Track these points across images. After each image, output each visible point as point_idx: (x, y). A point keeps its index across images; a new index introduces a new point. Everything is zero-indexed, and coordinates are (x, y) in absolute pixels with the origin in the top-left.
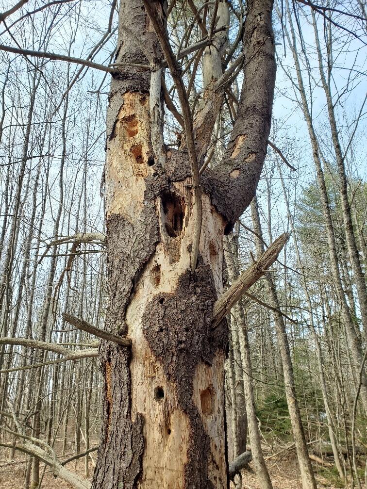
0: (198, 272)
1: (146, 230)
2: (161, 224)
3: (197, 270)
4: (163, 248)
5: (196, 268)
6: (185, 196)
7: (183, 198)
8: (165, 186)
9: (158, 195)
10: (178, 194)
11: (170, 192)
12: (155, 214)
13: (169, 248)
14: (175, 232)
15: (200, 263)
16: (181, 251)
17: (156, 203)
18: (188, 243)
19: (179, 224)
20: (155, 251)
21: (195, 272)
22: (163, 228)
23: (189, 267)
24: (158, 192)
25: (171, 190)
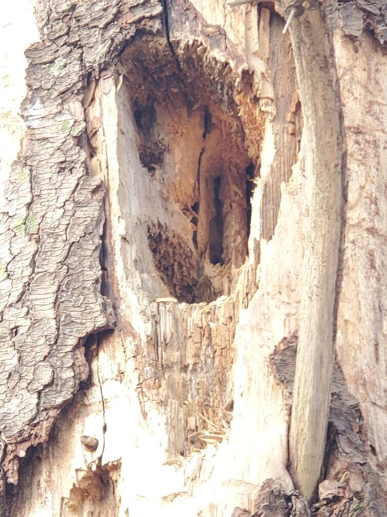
0: (336, 499)
1: (33, 263)
2: (118, 228)
3: (327, 489)
4: (132, 364)
5: (324, 475)
6: (259, 66)
7: (248, 76)
8: (139, 13)
9: (104, 68)
10: (218, 54)
11: (172, 46)
12: (88, 172)
13: (167, 367)
14: (210, 269)
15: (342, 443)
16: (237, 376)
17: (94, 112)
18: (278, 333)
19: (233, 224)
20: (85, 385)
21: (315, 497)
22: (132, 252)
23: (281, 471)
24: (102, 49)
25: (176, 35)
